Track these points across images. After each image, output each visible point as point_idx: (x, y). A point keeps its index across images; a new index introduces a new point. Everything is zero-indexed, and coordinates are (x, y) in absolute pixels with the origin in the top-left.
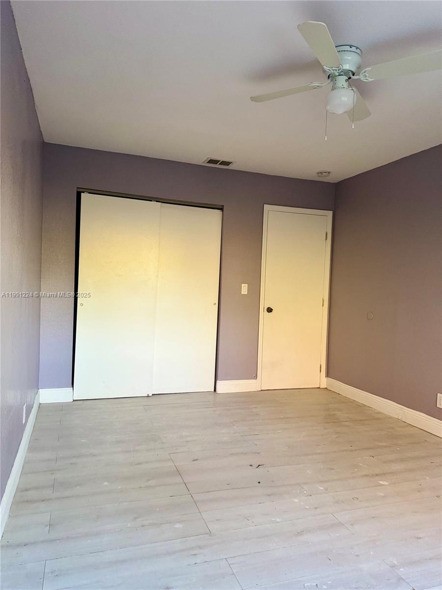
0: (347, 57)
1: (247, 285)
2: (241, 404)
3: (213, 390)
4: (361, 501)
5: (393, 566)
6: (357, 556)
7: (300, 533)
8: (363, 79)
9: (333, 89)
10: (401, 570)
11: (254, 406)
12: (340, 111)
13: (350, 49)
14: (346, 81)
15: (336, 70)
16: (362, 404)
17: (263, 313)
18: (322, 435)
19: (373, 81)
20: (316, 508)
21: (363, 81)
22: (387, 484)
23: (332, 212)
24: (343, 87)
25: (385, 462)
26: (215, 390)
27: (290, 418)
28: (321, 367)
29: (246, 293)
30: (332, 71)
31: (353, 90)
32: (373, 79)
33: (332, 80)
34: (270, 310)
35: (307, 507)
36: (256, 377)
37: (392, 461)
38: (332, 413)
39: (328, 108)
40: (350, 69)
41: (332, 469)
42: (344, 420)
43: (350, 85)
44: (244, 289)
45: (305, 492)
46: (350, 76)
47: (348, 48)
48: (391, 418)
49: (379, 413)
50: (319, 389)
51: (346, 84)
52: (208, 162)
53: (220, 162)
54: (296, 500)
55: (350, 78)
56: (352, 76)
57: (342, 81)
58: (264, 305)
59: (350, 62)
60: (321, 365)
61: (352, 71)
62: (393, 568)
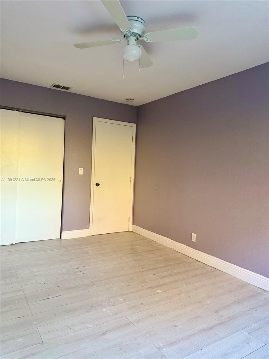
0: (135, 25)
1: (82, 169)
2: (77, 246)
3: (59, 238)
4: (144, 306)
5: (160, 348)
6: (138, 344)
7: (104, 334)
8: (145, 40)
9: (128, 44)
10: (164, 350)
11: (86, 247)
12: (132, 60)
13: (137, 19)
14: (135, 40)
15: (128, 32)
16: (152, 240)
17: (93, 187)
18: (126, 263)
19: (152, 42)
20: (117, 314)
21: (146, 42)
22: (161, 292)
23: (135, 124)
24: (133, 44)
25: (161, 278)
26: (61, 238)
27: (108, 253)
28: (129, 219)
29: (82, 174)
30: (126, 32)
31: (139, 46)
32: (152, 41)
33: (127, 39)
34: (98, 185)
35: (111, 314)
36: (88, 227)
37: (165, 276)
38: (134, 247)
39: (124, 56)
40: (138, 33)
41: (130, 285)
42: (141, 251)
43: (138, 44)
44: (81, 171)
45: (111, 303)
46: (138, 37)
47: (136, 18)
48: (167, 248)
49: (161, 245)
50: (128, 232)
51: (135, 42)
52: (53, 87)
53: (62, 87)
54: (104, 310)
55: (138, 39)
56: (139, 38)
57: (132, 39)
58: (94, 181)
59: (137, 28)
60: (129, 218)
61: (139, 34)
62: (159, 349)
